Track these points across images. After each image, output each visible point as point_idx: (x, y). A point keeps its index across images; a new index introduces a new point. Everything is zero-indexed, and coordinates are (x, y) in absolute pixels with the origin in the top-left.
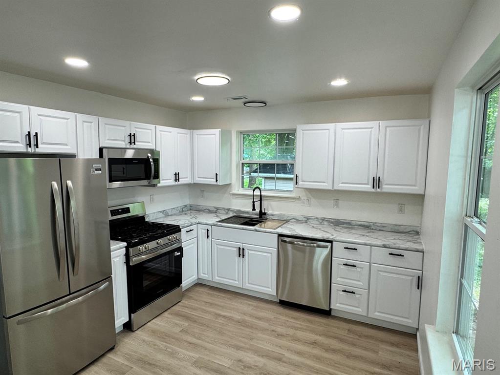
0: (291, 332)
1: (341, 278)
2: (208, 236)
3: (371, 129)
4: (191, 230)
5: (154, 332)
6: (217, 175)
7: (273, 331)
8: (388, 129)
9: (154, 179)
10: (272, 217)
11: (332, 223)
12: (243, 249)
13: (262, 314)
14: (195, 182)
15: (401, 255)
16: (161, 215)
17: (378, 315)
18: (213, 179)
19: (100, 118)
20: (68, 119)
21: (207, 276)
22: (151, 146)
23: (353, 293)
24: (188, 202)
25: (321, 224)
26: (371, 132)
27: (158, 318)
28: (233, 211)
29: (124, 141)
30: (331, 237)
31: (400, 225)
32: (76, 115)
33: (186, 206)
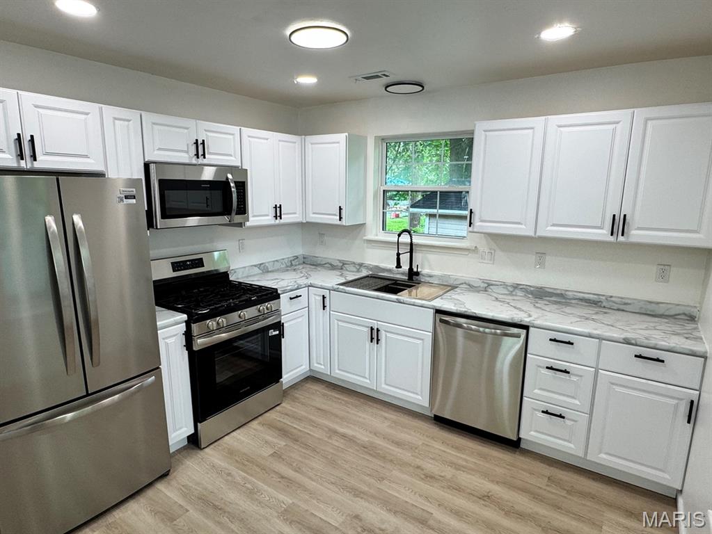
0: (449, 472)
1: (539, 389)
2: (324, 307)
3: (614, 125)
4: (297, 297)
5: (231, 453)
6: (340, 209)
7: (418, 467)
8: (650, 123)
9: (236, 214)
10: (428, 279)
11: (532, 293)
12: (378, 330)
13: (404, 436)
14: (308, 220)
15: (658, 360)
16: (257, 270)
17: (605, 458)
18: (335, 215)
19: (143, 113)
20: (87, 114)
21: (323, 367)
22: (234, 161)
23: (561, 416)
24: (300, 251)
25: (511, 294)
26: (614, 130)
27: (241, 429)
28: (367, 267)
29: (187, 152)
30: (526, 320)
31: (658, 303)
32: (101, 109)
33: (297, 257)
